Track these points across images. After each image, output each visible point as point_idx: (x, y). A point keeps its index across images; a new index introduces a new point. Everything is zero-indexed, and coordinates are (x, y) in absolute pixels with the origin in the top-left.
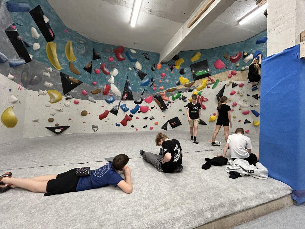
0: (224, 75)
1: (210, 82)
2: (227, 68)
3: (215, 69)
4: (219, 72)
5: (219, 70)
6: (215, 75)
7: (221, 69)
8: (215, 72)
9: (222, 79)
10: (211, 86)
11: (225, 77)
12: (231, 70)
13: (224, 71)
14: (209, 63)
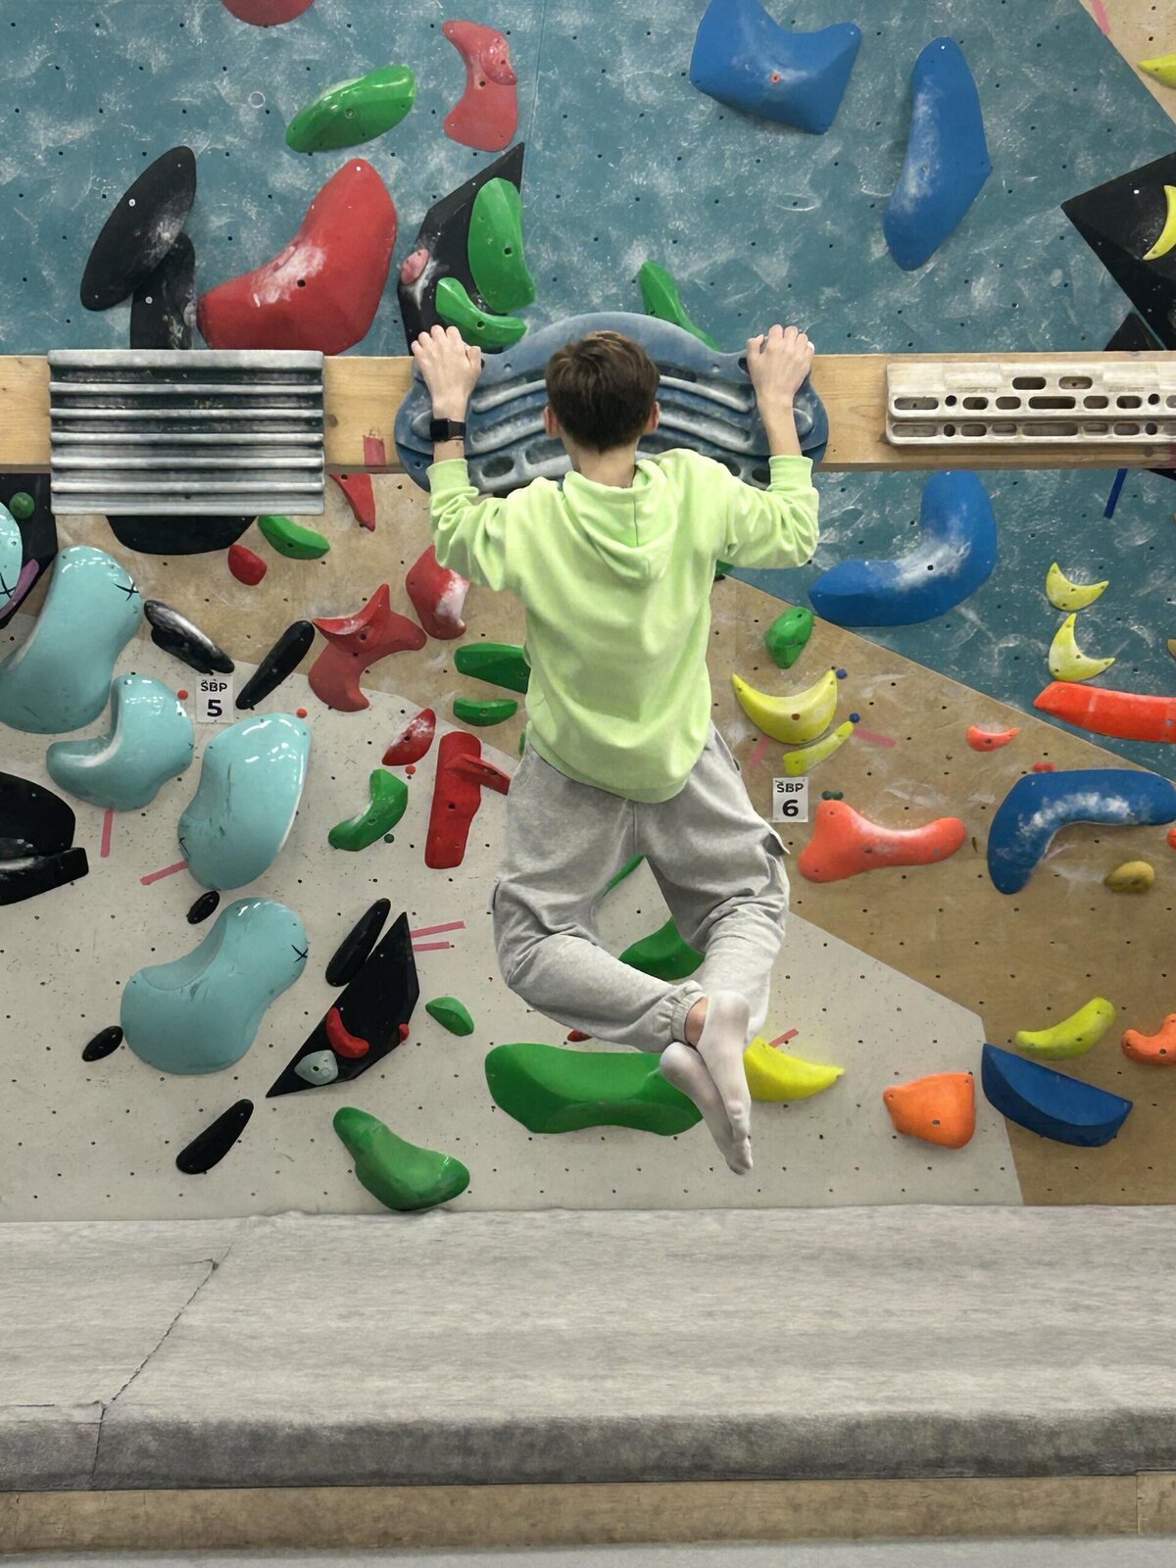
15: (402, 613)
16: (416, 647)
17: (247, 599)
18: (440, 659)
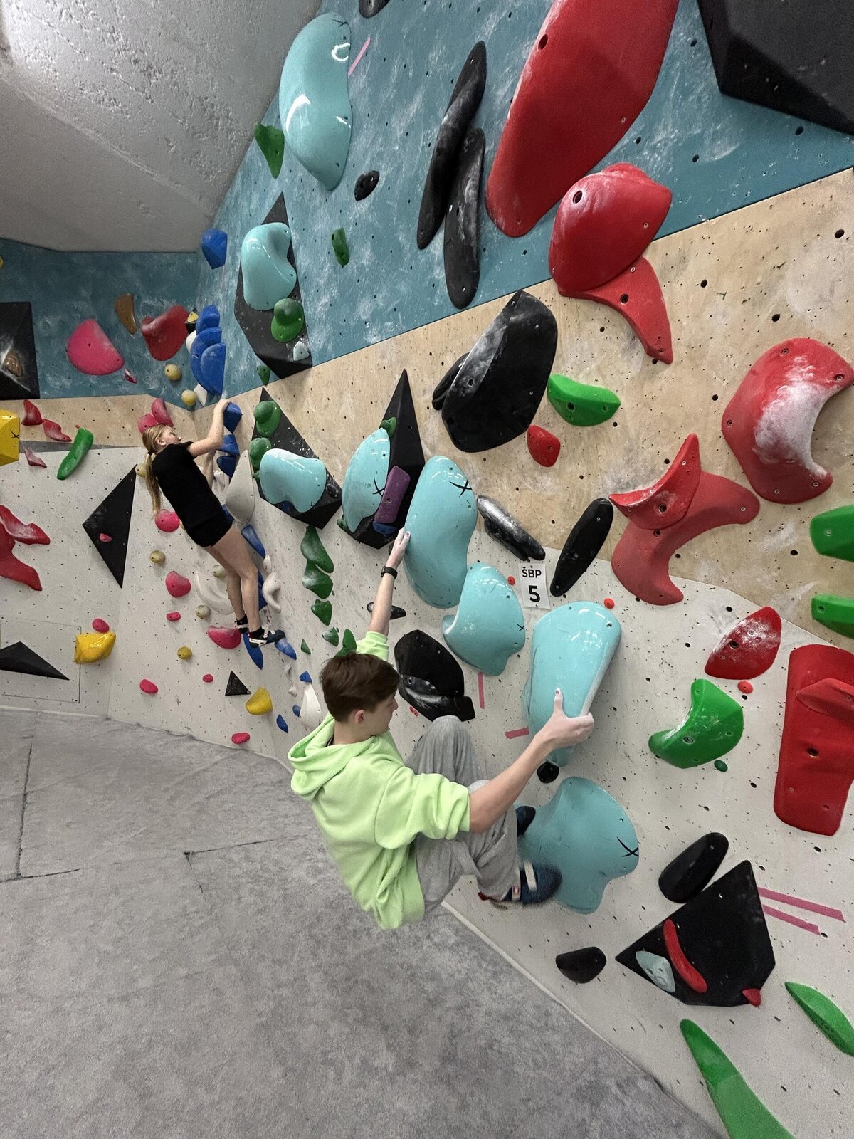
0: (117, 411)
1: (38, 434)
2: (130, 380)
3: (66, 366)
4: (87, 392)
5: (93, 380)
6: (67, 403)
7: (104, 374)
8: (68, 383)
9: (113, 436)
10: (54, 459)
11: (128, 427)
12: (153, 393)
13: (115, 391)
14: (40, 324)
15: (718, 472)
16: (745, 520)
17: (548, 481)
18: (784, 534)
